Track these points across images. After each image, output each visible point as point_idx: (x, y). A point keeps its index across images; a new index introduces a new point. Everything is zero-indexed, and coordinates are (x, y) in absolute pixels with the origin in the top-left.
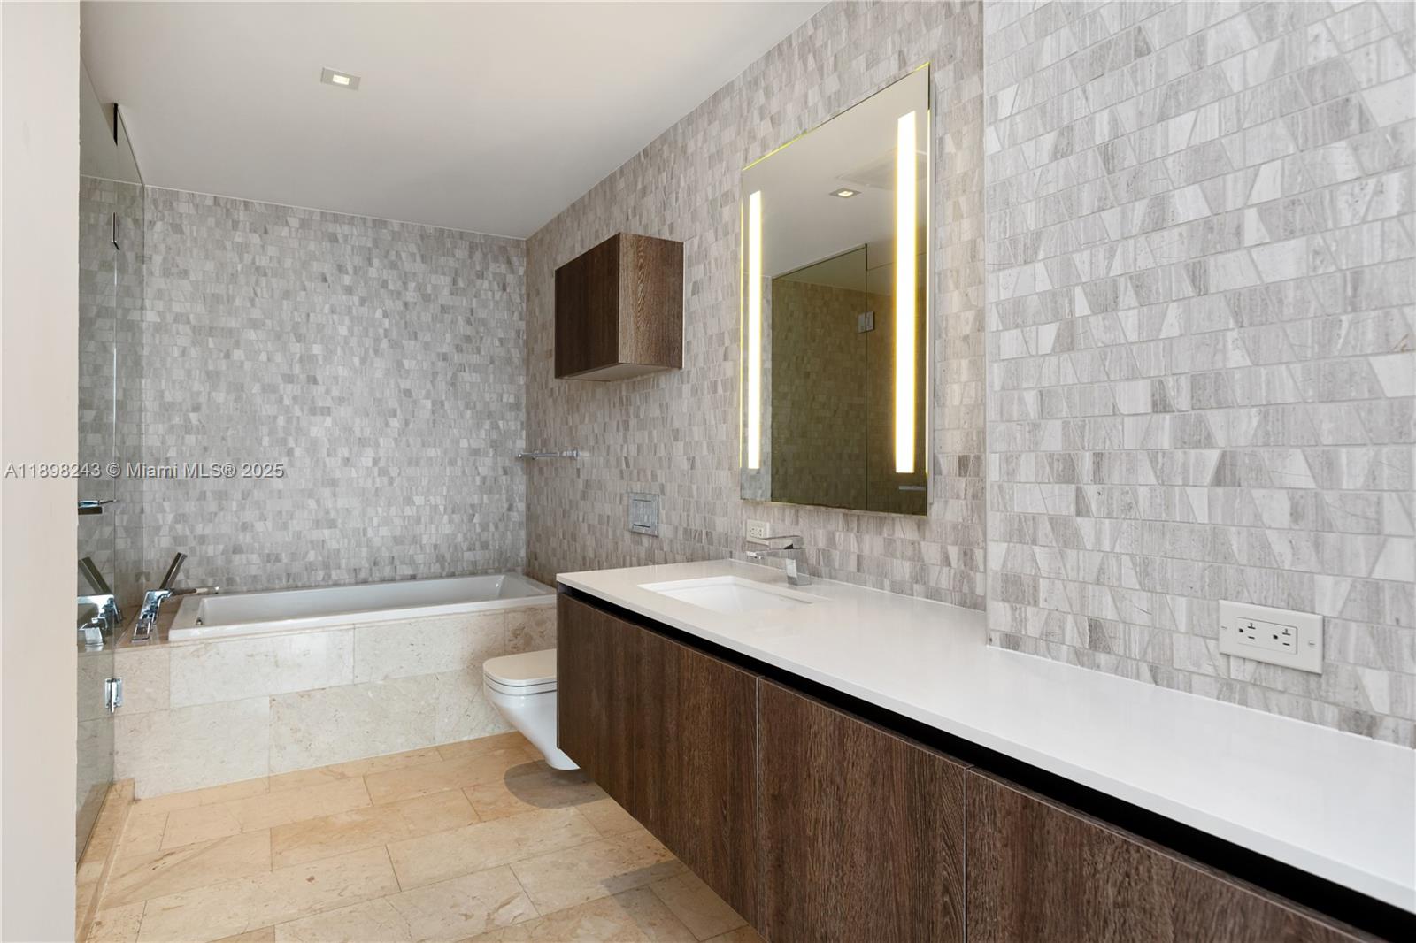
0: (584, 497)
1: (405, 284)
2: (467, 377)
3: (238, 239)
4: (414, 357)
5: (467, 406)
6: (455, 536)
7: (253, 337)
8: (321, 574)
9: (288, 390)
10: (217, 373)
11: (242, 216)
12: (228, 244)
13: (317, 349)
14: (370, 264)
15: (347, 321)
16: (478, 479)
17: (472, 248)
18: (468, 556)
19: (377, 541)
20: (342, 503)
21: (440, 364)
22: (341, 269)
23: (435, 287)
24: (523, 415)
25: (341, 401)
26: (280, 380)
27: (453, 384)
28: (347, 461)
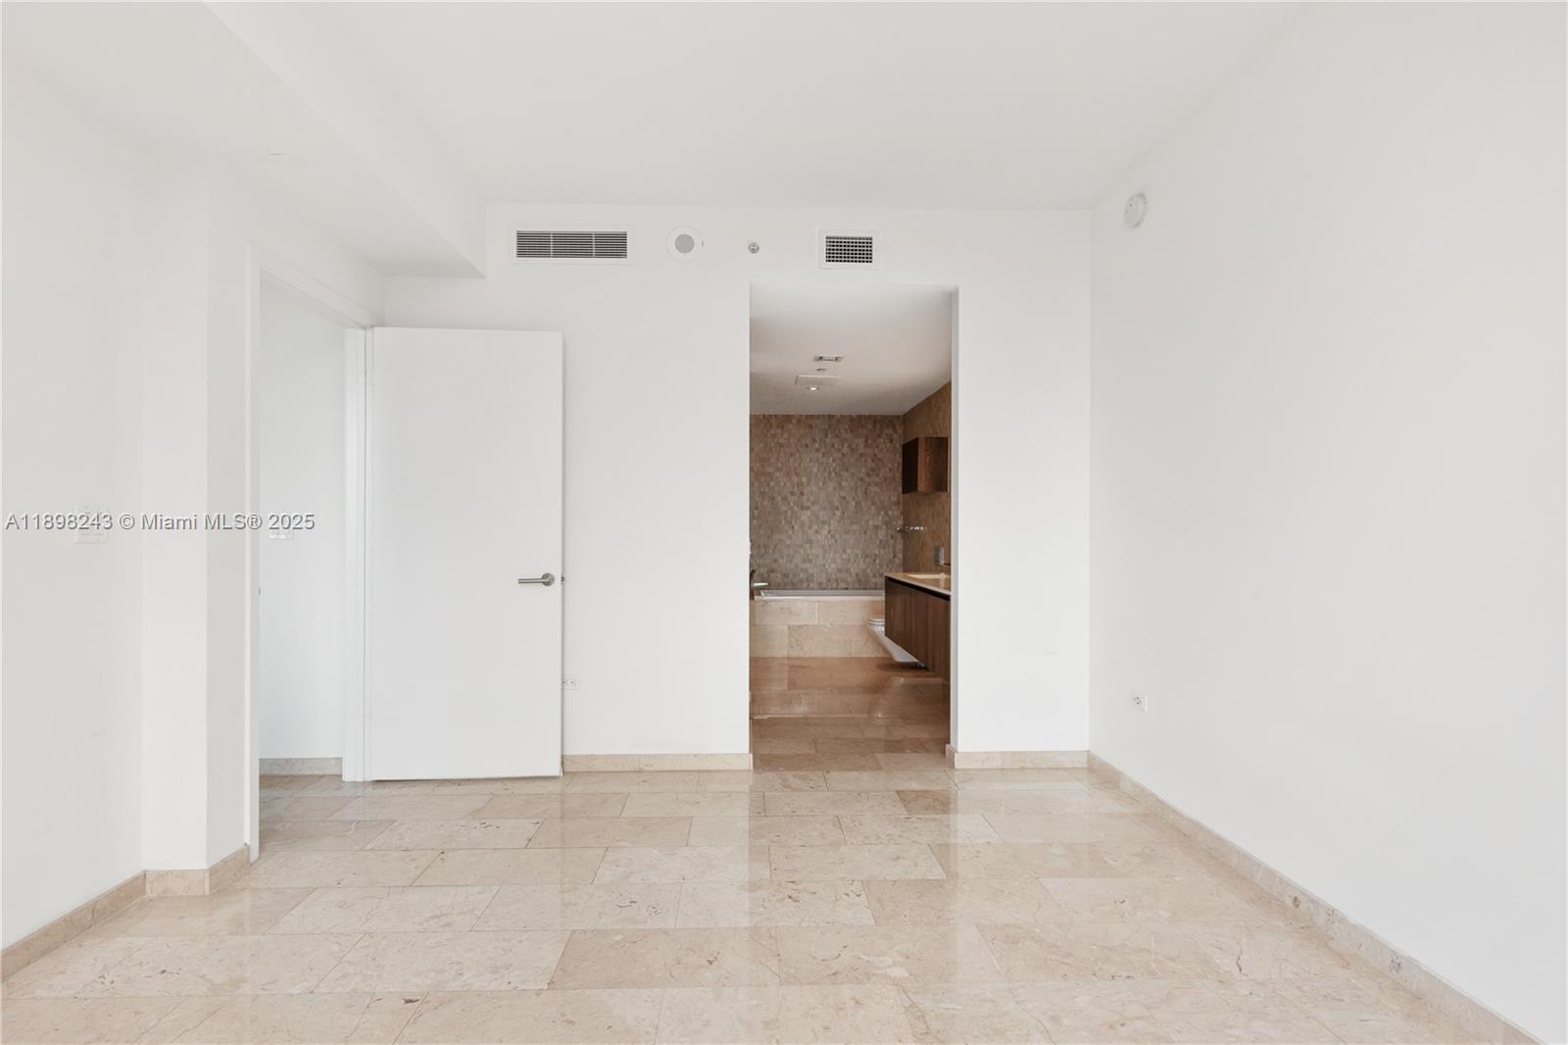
0: (922, 549)
1: (843, 445)
2: (874, 489)
3: (772, 432)
4: (847, 480)
5: (872, 504)
6: (866, 569)
7: (778, 475)
8: (805, 585)
9: (792, 499)
10: (764, 492)
11: (773, 421)
12: (768, 435)
13: (804, 479)
14: (826, 436)
15: (817, 465)
16: (878, 542)
17: (875, 423)
18: (873, 580)
19: (830, 570)
20: (814, 551)
21: (860, 483)
22: (814, 441)
23: (857, 445)
24: (901, 508)
25: (814, 503)
26: (788, 494)
27: (866, 493)
28: (817, 531)
